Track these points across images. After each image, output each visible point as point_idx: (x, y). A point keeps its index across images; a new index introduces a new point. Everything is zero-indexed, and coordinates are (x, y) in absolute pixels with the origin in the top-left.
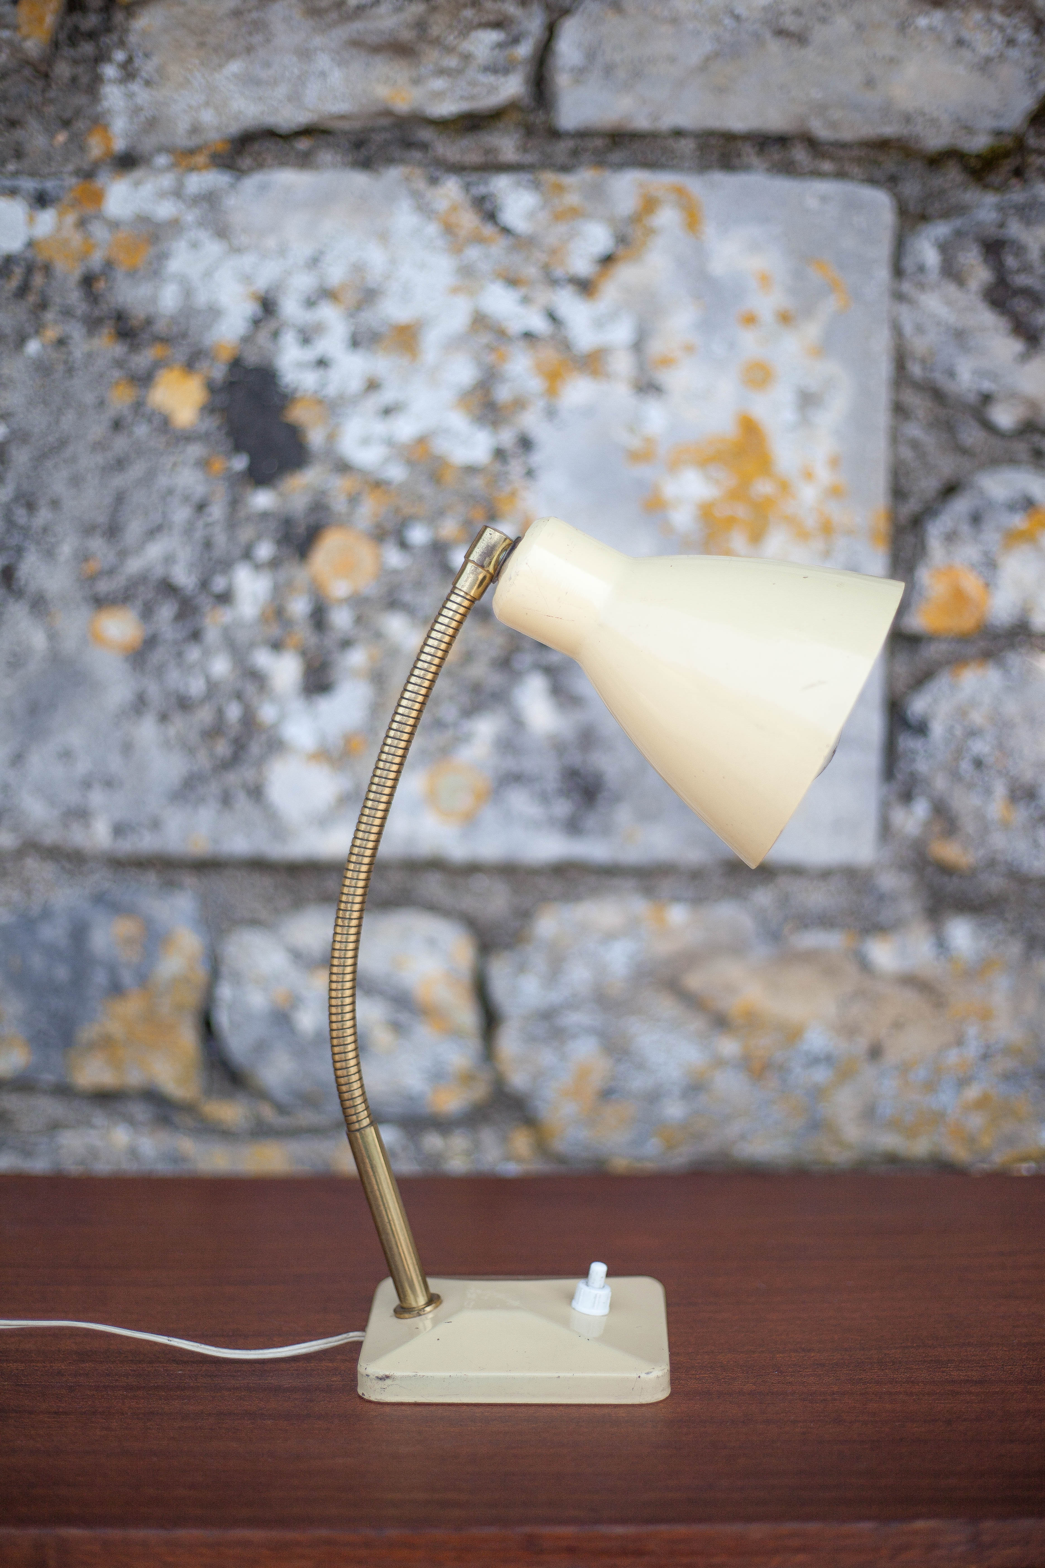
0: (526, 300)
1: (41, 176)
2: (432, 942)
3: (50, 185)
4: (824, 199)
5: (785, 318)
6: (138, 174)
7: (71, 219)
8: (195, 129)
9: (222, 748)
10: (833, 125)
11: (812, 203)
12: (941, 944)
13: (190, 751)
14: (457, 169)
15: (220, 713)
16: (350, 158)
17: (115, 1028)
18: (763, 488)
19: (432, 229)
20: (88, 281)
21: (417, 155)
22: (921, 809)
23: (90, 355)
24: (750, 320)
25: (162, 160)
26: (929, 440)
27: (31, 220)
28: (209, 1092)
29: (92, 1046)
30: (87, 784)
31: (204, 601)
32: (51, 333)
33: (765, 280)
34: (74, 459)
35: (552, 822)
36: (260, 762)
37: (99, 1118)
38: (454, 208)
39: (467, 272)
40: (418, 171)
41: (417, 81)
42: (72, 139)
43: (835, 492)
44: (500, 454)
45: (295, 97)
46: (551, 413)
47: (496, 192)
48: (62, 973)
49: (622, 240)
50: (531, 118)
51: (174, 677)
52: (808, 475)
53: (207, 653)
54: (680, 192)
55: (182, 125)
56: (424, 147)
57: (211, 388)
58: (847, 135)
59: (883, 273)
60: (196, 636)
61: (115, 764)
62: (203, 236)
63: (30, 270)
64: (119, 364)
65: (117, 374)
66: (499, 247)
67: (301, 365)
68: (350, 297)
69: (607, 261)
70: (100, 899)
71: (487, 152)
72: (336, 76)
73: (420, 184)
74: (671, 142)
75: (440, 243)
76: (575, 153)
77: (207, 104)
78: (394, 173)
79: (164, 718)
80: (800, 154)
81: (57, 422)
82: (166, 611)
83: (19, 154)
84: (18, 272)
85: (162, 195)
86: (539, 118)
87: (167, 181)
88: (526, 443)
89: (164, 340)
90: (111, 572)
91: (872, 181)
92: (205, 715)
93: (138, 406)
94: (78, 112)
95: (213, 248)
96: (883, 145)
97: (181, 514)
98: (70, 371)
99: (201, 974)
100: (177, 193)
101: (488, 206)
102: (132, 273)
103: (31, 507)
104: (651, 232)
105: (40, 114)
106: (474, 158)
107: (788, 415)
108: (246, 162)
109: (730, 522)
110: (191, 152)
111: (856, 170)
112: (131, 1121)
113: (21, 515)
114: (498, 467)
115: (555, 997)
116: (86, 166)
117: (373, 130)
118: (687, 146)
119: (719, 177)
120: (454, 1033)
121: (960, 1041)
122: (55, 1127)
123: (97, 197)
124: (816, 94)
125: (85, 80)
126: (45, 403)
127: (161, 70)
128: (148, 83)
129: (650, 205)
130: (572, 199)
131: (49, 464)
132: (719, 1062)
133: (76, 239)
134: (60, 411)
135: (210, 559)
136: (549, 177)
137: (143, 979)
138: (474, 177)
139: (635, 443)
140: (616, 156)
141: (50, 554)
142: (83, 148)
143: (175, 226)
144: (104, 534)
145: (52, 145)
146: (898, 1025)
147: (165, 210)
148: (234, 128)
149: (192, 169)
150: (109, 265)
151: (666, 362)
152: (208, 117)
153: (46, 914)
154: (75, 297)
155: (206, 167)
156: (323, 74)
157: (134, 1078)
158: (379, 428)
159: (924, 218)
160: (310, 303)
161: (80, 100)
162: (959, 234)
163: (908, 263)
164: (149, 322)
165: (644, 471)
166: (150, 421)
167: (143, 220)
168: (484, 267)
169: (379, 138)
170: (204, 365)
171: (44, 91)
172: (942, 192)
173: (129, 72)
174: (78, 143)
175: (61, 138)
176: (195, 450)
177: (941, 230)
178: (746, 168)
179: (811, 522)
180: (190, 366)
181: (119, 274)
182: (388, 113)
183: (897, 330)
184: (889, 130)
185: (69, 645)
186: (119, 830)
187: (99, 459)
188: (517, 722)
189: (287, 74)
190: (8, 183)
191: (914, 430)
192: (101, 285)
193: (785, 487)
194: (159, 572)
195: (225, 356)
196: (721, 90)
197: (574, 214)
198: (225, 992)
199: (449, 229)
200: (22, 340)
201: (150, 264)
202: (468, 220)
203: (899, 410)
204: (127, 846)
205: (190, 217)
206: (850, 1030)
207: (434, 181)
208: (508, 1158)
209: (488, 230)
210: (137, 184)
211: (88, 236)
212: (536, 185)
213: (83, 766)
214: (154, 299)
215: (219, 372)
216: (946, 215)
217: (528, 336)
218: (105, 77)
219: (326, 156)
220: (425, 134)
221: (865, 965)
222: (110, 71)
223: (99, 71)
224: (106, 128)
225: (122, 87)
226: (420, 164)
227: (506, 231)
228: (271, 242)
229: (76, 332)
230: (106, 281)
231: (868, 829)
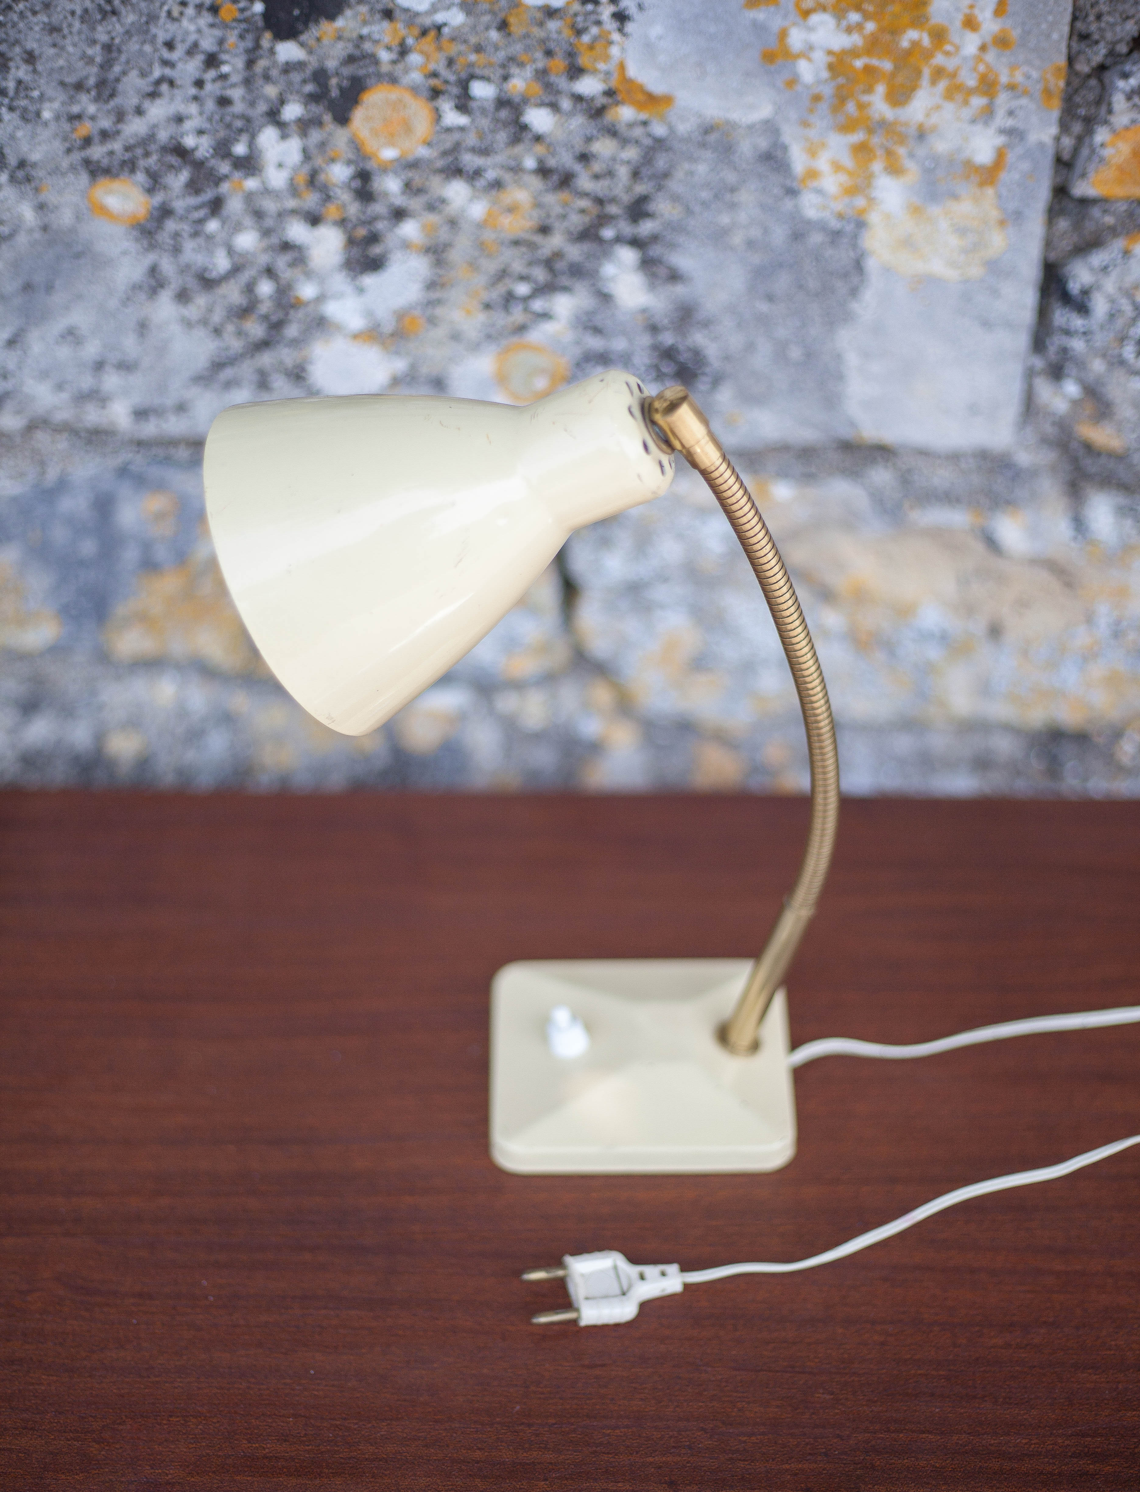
9: (255, 329)
12: (1079, 524)
13: (217, 331)
15: (250, 288)
17: (153, 605)
18: (913, 37)
22: (1071, 388)
29: (129, 620)
30: (99, 366)
31: (223, 167)
43: (1002, 42)
48: (88, 547)
51: (192, 253)
52: (970, 24)
53: (231, 227)
60: (216, 206)
61: (130, 345)
70: (123, 472)
79: (183, 296)
82: (177, 179)
90: (107, 135)
92: (232, 293)
97: (188, 68)
109: (872, 73)
115: (642, 570)
121: (1090, 619)
132: (822, 632)
137: (181, 556)
141: (28, 116)
144: (92, 92)
146: (1023, 604)
153: (64, 485)
157: (178, 648)
165: (764, 14)
179: (970, 78)
185: (64, 218)
186: (141, 414)
193: (939, 35)
194: (166, 134)
204: (150, 429)
206: (969, 609)
208: (587, 706)
213: (92, 349)
221: (992, 543)
231: (1011, 411)
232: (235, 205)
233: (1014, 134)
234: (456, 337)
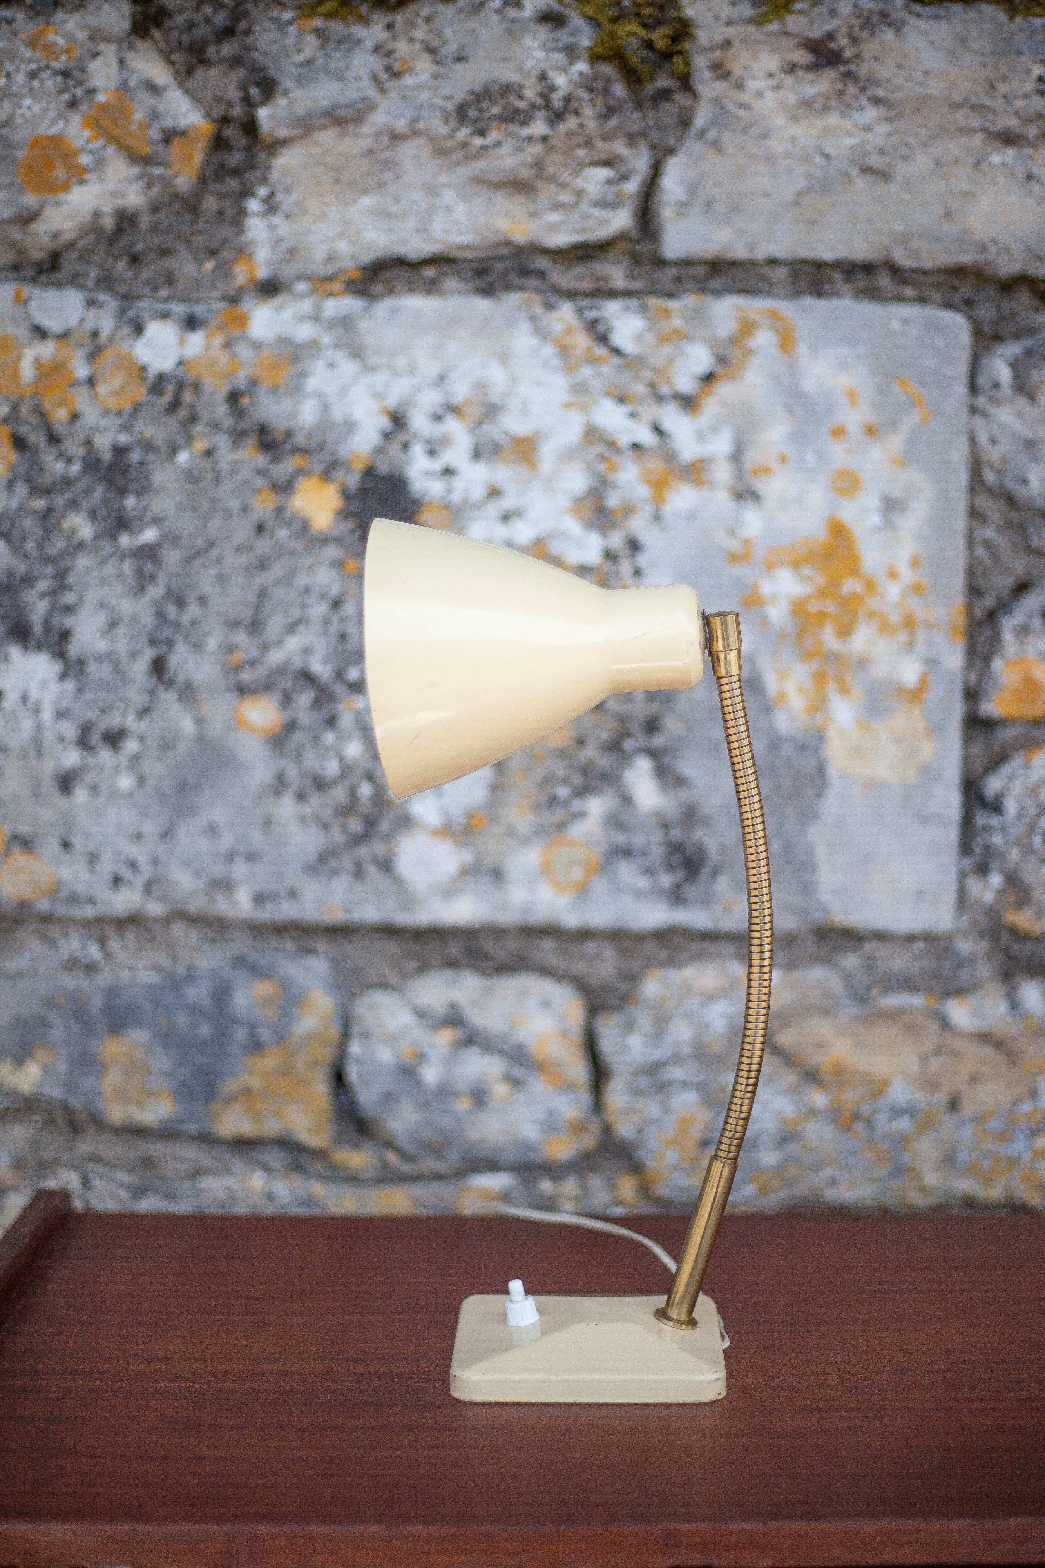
0: (633, 416)
1: (191, 301)
2: (545, 1004)
3: (198, 309)
4: (906, 322)
5: (871, 431)
6: (279, 300)
7: (218, 340)
8: (331, 258)
9: (355, 825)
10: (915, 254)
11: (896, 326)
12: (1014, 1005)
13: (326, 827)
14: (571, 295)
15: (353, 792)
16: (471, 285)
17: (255, 1082)
18: (851, 585)
19: (549, 350)
20: (234, 397)
21: (534, 282)
22: (996, 880)
23: (235, 464)
24: (839, 433)
25: (301, 287)
26: (1002, 542)
27: (182, 342)
28: (339, 1140)
29: (232, 1099)
30: (230, 857)
31: (339, 689)
32: (200, 445)
33: (852, 396)
34: (220, 560)
35: (657, 892)
36: (389, 838)
37: (238, 1165)
38: (569, 331)
39: (580, 390)
40: (536, 298)
41: (533, 215)
42: (218, 267)
43: (917, 589)
44: (610, 555)
45: (422, 229)
46: (657, 517)
47: (607, 316)
48: (205, 1031)
49: (721, 359)
50: (638, 247)
51: (311, 760)
52: (893, 575)
53: (342, 738)
54: (775, 315)
55: (320, 255)
56: (541, 274)
57: (345, 494)
58: (927, 263)
59: (960, 390)
60: (331, 721)
61: (257, 838)
62: (339, 356)
63: (181, 386)
64: (262, 473)
65: (259, 482)
66: (609, 367)
67: (429, 474)
68: (473, 412)
69: (709, 378)
70: (240, 962)
71: (599, 279)
72: (461, 210)
73: (539, 310)
74: (768, 271)
75: (556, 362)
76: (678, 280)
77: (342, 235)
78: (513, 299)
79: (301, 797)
80: (884, 281)
81: (205, 525)
82: (305, 699)
83: (170, 280)
84: (170, 388)
85: (302, 318)
86: (644, 248)
87: (306, 306)
88: (634, 546)
89: (304, 451)
90: (253, 663)
91: (950, 306)
92: (339, 794)
93: (280, 511)
94: (224, 243)
95: (348, 367)
96: (960, 271)
97: (318, 610)
98: (217, 480)
99: (334, 1032)
100: (316, 317)
101: (601, 328)
102: (274, 390)
103: (181, 603)
104: (749, 352)
105: (189, 244)
106: (587, 285)
107: (875, 519)
108: (377, 289)
109: (822, 616)
110: (327, 279)
111: (935, 295)
112: (267, 1169)
113: (172, 611)
114: (608, 566)
115: (660, 1054)
116: (232, 292)
117: (494, 258)
118: (782, 273)
119: (810, 302)
120: (570, 1087)
121: (1032, 1094)
122: (197, 1173)
123: (242, 321)
124: (899, 226)
125: (231, 213)
126: (195, 508)
127: (300, 204)
128: (288, 216)
129: (747, 328)
130: (677, 322)
131: (198, 563)
132: (812, 1113)
133: (223, 358)
134: (208, 516)
135: (344, 651)
136: (655, 302)
137: (281, 1037)
138: (585, 302)
139: (734, 545)
140: (716, 284)
141: (197, 647)
142: (229, 276)
143: (314, 346)
144: (247, 629)
145: (200, 273)
146: (975, 1080)
147: (305, 332)
148: (367, 258)
149: (330, 295)
150: (253, 382)
151: (763, 471)
152: (343, 247)
153: (191, 976)
154: (222, 411)
155: (341, 293)
156: (448, 209)
157: (271, 1128)
158: (500, 531)
159: (998, 338)
160: (438, 418)
161: (226, 231)
162: (1029, 352)
163: (983, 381)
164: (289, 434)
165: (740, 570)
166: (289, 524)
167: (284, 341)
168: (596, 384)
169: (499, 266)
170: (340, 473)
171: (192, 223)
172: (1013, 314)
173: (271, 206)
174: (224, 271)
175: (209, 266)
176: (332, 552)
177: (1013, 349)
178: (836, 294)
179: (895, 618)
180: (326, 475)
181: (262, 391)
182: (508, 243)
183: (973, 440)
184: (965, 259)
185: (215, 729)
186: (259, 899)
187: (243, 559)
188: (627, 800)
189: (415, 208)
190: (160, 307)
191: (989, 533)
192: (245, 401)
193: (870, 585)
194: (297, 663)
195: (359, 466)
196: (812, 223)
197: (679, 335)
198: (355, 1048)
199: (563, 350)
200: (173, 451)
201: (291, 381)
202: (582, 342)
203: (975, 514)
204: (267, 914)
205: (327, 339)
206: (931, 1085)
207: (549, 306)
208: (617, 1202)
209: (600, 351)
210: (278, 309)
211: (234, 357)
212: (643, 310)
213: (227, 841)
214: (294, 414)
215: (353, 481)
216: (1017, 336)
217: (636, 447)
218: (249, 211)
219: (451, 283)
220: (542, 263)
221: (945, 1024)
222: (253, 205)
223: (243, 204)
224: (250, 256)
225: (265, 219)
226: (537, 290)
227: (616, 351)
228: (401, 362)
229: (223, 443)
230: (251, 397)
231: (949, 899)
232: (346, 721)
233: (932, 663)
234: (511, 832)
